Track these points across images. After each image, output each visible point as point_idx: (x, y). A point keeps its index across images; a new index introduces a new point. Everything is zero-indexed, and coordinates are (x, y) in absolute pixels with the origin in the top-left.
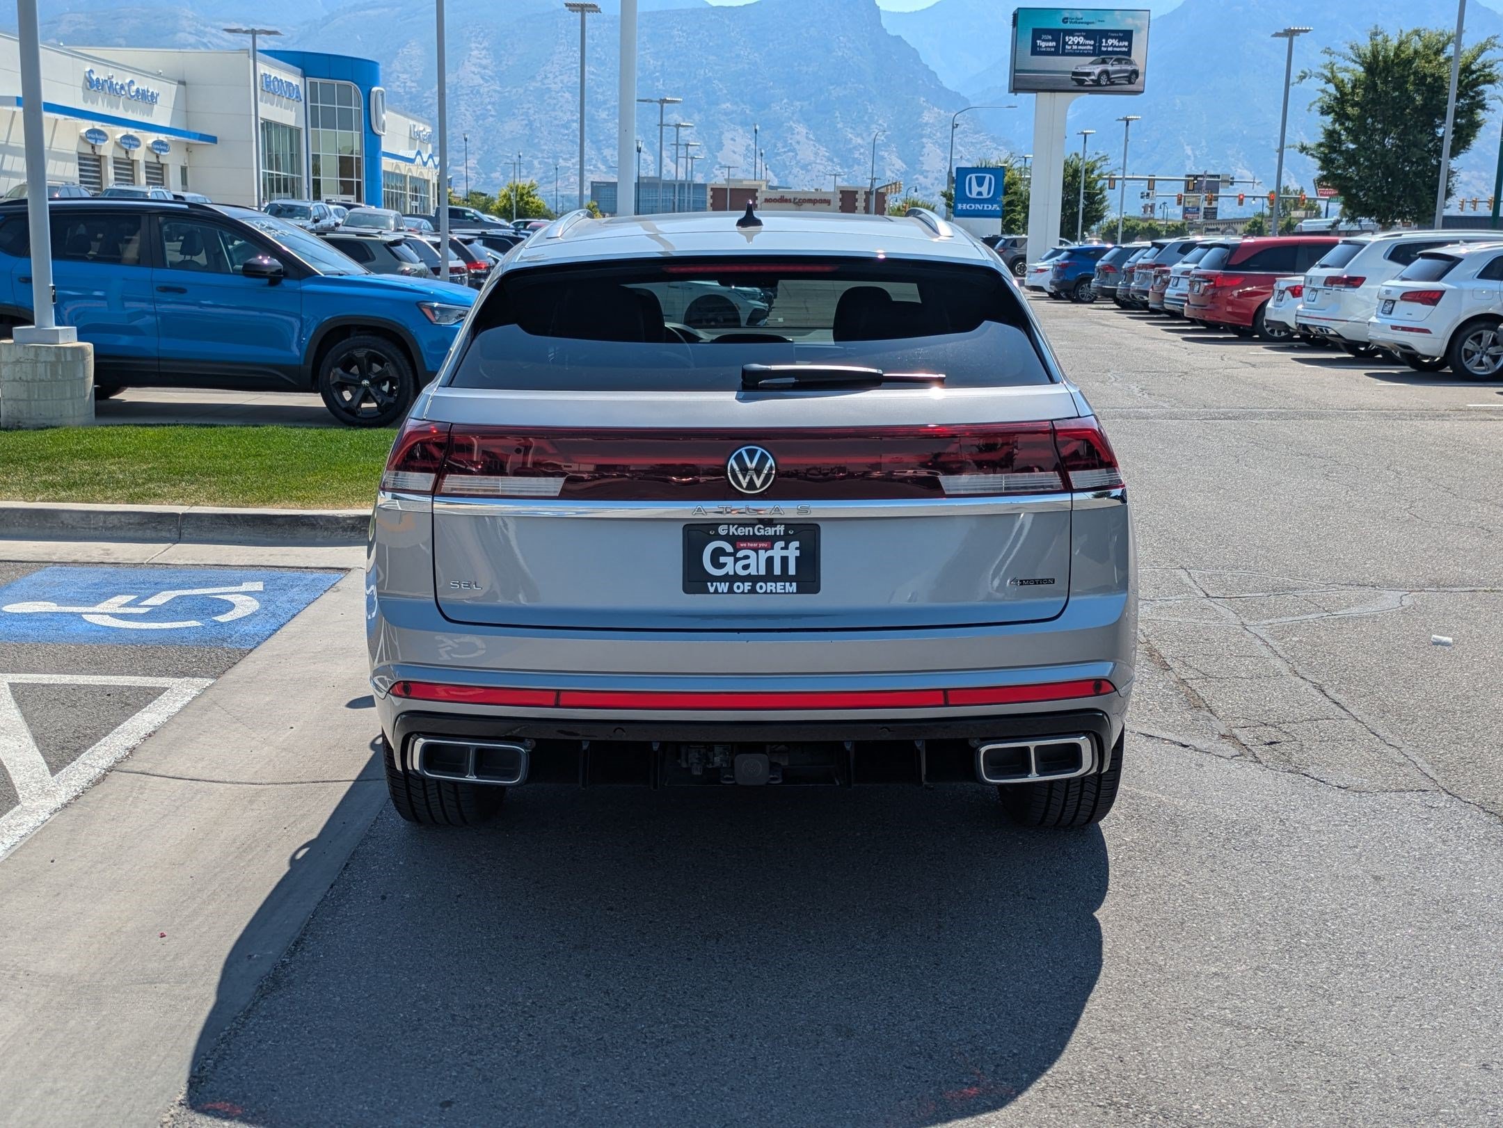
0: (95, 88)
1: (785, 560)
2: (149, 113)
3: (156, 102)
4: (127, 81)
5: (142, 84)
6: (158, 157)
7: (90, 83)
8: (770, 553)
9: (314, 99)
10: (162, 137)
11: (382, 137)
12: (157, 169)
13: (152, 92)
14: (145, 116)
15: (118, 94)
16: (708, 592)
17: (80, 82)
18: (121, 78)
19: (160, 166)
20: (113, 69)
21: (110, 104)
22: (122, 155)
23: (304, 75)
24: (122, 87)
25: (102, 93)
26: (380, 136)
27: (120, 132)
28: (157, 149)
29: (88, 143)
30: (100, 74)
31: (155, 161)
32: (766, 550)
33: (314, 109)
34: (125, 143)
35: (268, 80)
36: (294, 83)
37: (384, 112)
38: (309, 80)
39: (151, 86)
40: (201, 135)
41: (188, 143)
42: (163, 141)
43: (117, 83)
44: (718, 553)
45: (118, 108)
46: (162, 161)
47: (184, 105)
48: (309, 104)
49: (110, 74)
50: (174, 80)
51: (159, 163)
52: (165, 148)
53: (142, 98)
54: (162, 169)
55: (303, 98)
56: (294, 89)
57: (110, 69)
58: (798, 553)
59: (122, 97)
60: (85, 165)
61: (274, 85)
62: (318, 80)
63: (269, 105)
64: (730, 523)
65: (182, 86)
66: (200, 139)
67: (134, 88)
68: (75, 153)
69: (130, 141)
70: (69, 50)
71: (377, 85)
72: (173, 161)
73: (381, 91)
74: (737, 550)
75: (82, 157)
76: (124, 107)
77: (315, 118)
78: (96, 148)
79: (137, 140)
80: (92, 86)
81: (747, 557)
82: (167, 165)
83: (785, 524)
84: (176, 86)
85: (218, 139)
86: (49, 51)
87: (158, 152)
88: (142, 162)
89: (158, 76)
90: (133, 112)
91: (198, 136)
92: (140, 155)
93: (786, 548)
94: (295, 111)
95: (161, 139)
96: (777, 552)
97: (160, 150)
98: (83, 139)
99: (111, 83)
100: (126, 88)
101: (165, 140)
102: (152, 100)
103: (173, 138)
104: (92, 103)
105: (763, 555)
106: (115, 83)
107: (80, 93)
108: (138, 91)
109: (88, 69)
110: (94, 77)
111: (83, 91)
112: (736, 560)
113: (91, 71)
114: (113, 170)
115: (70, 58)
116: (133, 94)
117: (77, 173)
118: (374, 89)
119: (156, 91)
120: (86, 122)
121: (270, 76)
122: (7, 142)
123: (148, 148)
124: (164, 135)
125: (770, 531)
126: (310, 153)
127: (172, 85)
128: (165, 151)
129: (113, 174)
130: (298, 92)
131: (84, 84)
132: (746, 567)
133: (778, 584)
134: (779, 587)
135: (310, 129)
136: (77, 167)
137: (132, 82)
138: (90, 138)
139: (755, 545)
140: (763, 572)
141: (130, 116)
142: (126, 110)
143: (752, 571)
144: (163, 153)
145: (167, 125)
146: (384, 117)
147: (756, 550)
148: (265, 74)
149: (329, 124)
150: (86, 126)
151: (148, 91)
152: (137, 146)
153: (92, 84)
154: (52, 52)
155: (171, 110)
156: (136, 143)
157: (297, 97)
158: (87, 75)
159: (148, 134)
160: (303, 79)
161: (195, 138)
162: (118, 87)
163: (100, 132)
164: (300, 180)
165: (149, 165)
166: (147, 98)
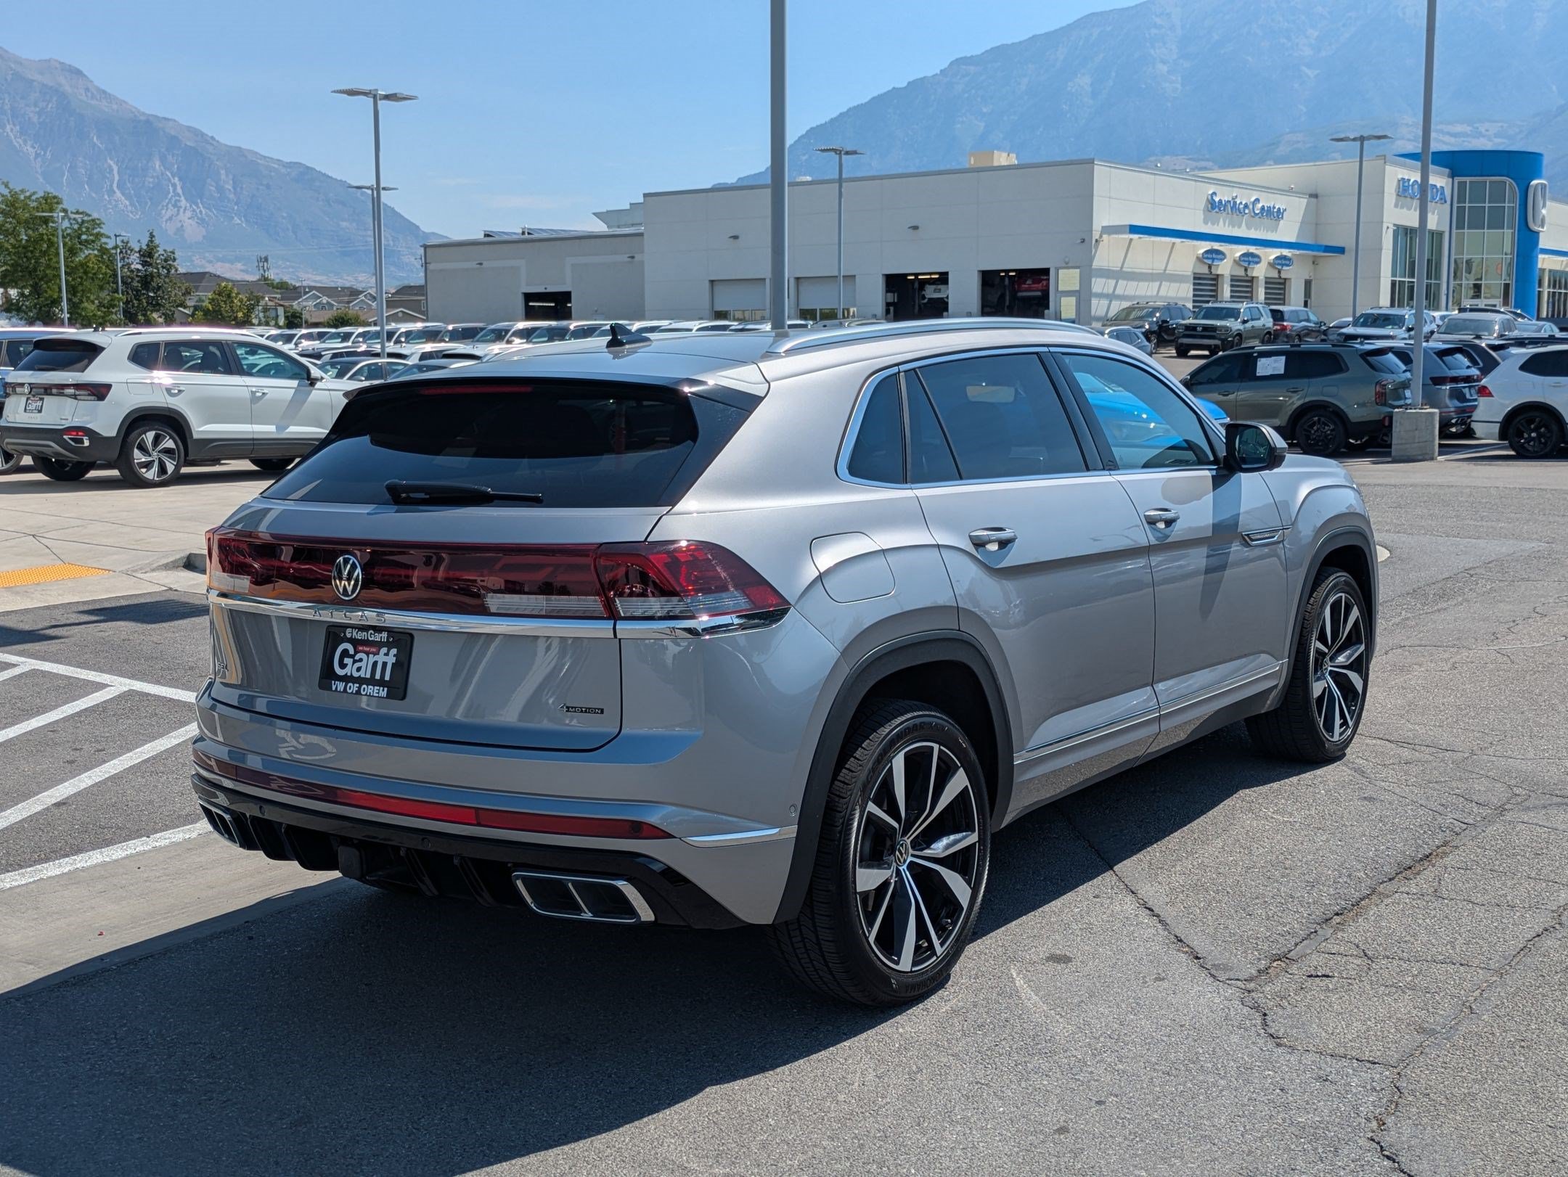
0: (1217, 210)
1: (385, 664)
2: (1275, 229)
3: (1282, 218)
4: (1253, 199)
5: (1267, 200)
6: (1279, 272)
7: (1212, 204)
8: (376, 658)
9: (1461, 199)
10: (1286, 252)
11: (1541, 234)
12: (1280, 284)
13: (1279, 209)
14: (1269, 233)
15: (1241, 213)
16: (330, 689)
17: (1202, 203)
18: (1244, 198)
19: (1282, 281)
20: (1237, 189)
21: (1232, 224)
22: (1241, 272)
23: (1452, 176)
24: (1246, 206)
25: (1224, 214)
26: (1537, 233)
27: (1240, 250)
28: (1278, 264)
29: (1205, 263)
30: (1223, 195)
31: (1276, 276)
32: (375, 654)
33: (1461, 210)
34: (1244, 261)
35: (1406, 184)
36: (1438, 186)
37: (1544, 206)
38: (1457, 180)
39: (1279, 202)
40: (1326, 246)
41: (1315, 256)
42: (1285, 256)
43: (1241, 203)
44: (345, 653)
45: (1240, 226)
46: (1283, 276)
47: (1313, 219)
48: (1455, 205)
49: (1234, 195)
50: (1303, 194)
51: (1280, 278)
52: (1288, 262)
53: (1267, 215)
54: (1284, 284)
55: (1449, 202)
56: (1437, 192)
57: (1235, 189)
58: (394, 660)
59: (1246, 216)
60: (1199, 284)
61: (1412, 189)
62: (1468, 179)
63: (1405, 210)
64: (353, 627)
65: (1313, 200)
66: (1325, 251)
67: (1259, 206)
68: (1190, 273)
69: (1250, 259)
70: (1194, 175)
71: (1539, 177)
72: (1296, 276)
73: (1542, 184)
74: (356, 652)
75: (1197, 277)
76: (1247, 225)
77: (1460, 219)
78: (1213, 267)
79: (1258, 256)
80: (1213, 208)
81: (361, 660)
82: (1290, 279)
83: (388, 632)
84: (1306, 200)
85: (1346, 249)
86: (1171, 179)
87: (1279, 267)
88: (1262, 278)
89: (1289, 191)
90: (1256, 229)
91: (1323, 248)
92: (1260, 271)
93: (387, 654)
94: (1438, 214)
95: (1284, 254)
96: (380, 658)
97: (1283, 265)
98: (1200, 260)
99: (1235, 203)
100: (1251, 207)
101: (1289, 255)
102: (1278, 216)
103: (1297, 252)
104: (1213, 224)
105: (372, 659)
106: (1238, 202)
107: (1201, 215)
108: (1263, 208)
109: (1210, 192)
110: (1217, 199)
111: (1204, 214)
112: (355, 662)
113: (1214, 193)
114: (1229, 289)
115: (1193, 183)
116: (1257, 212)
117: (1191, 293)
118: (1534, 182)
119: (1282, 207)
120: (1203, 243)
121: (1409, 180)
122: (1122, 267)
123: (1269, 263)
124: (1287, 250)
125: (377, 637)
126: (1453, 258)
127: (1302, 200)
128: (1288, 265)
129: (1229, 291)
130: (1443, 193)
131: (1206, 206)
132: (359, 669)
133: (376, 688)
134: (376, 691)
135: (1454, 231)
136: (1192, 287)
137: (1257, 200)
138: (1208, 258)
139: (368, 649)
140: (368, 676)
141: (1253, 234)
142: (1249, 227)
143: (362, 674)
144: (1285, 268)
145: (1293, 240)
146: (1544, 211)
147: (368, 654)
148: (1403, 179)
149: (1477, 224)
150: (1204, 246)
151: (1274, 208)
152: (1257, 263)
153: (1213, 206)
154: (1175, 179)
155: (1298, 225)
156: (1256, 259)
157: (1441, 199)
158: (1210, 197)
159: (1269, 250)
160: (1451, 180)
161: (1318, 251)
162: (1241, 206)
163: (1218, 252)
164: (1438, 286)
165: (1268, 280)
166: (1274, 215)
